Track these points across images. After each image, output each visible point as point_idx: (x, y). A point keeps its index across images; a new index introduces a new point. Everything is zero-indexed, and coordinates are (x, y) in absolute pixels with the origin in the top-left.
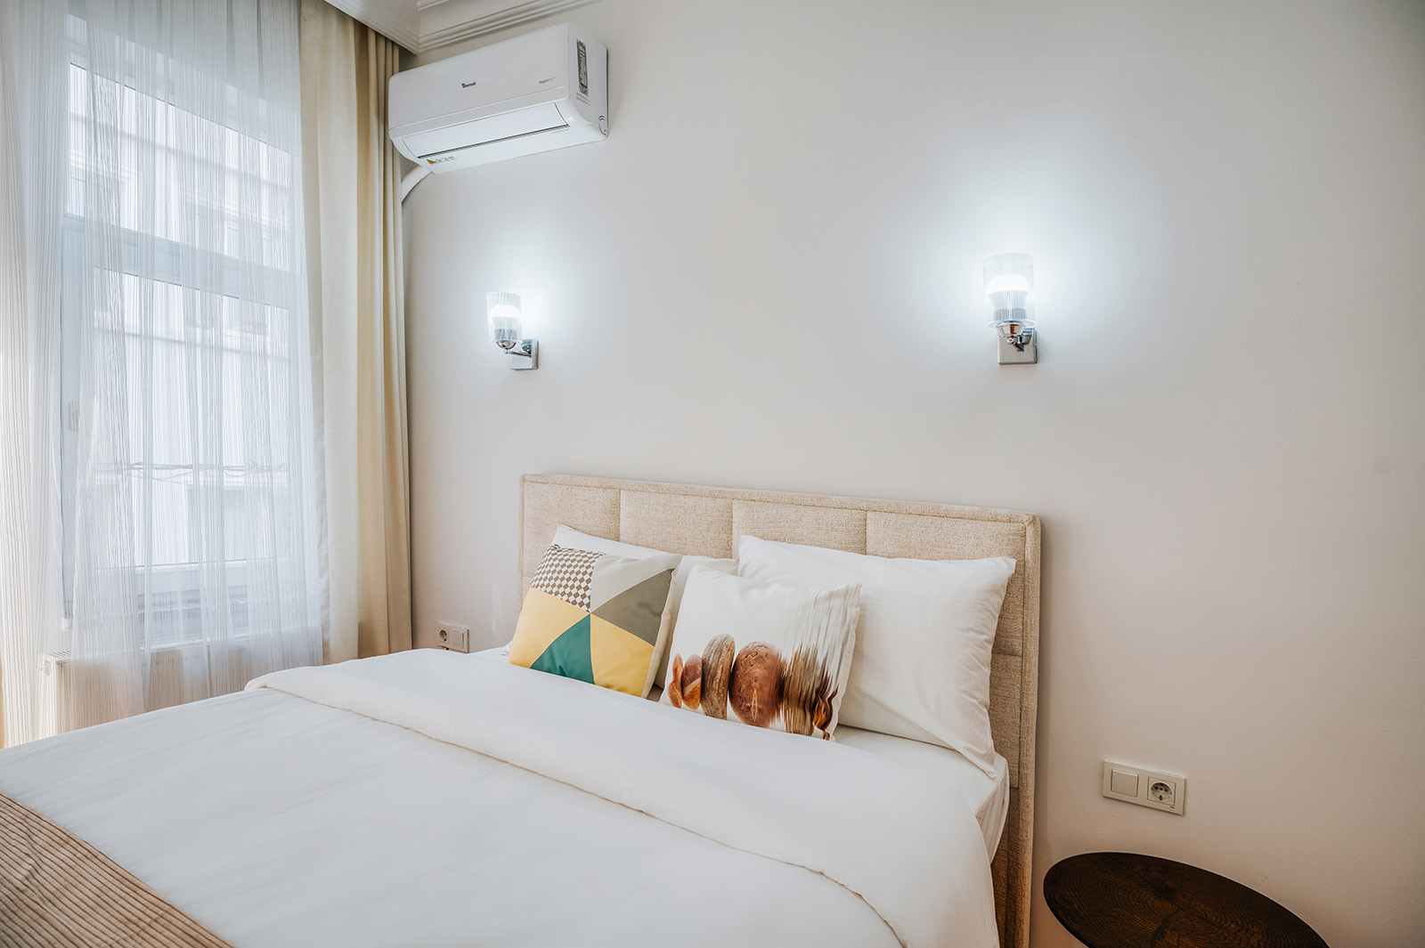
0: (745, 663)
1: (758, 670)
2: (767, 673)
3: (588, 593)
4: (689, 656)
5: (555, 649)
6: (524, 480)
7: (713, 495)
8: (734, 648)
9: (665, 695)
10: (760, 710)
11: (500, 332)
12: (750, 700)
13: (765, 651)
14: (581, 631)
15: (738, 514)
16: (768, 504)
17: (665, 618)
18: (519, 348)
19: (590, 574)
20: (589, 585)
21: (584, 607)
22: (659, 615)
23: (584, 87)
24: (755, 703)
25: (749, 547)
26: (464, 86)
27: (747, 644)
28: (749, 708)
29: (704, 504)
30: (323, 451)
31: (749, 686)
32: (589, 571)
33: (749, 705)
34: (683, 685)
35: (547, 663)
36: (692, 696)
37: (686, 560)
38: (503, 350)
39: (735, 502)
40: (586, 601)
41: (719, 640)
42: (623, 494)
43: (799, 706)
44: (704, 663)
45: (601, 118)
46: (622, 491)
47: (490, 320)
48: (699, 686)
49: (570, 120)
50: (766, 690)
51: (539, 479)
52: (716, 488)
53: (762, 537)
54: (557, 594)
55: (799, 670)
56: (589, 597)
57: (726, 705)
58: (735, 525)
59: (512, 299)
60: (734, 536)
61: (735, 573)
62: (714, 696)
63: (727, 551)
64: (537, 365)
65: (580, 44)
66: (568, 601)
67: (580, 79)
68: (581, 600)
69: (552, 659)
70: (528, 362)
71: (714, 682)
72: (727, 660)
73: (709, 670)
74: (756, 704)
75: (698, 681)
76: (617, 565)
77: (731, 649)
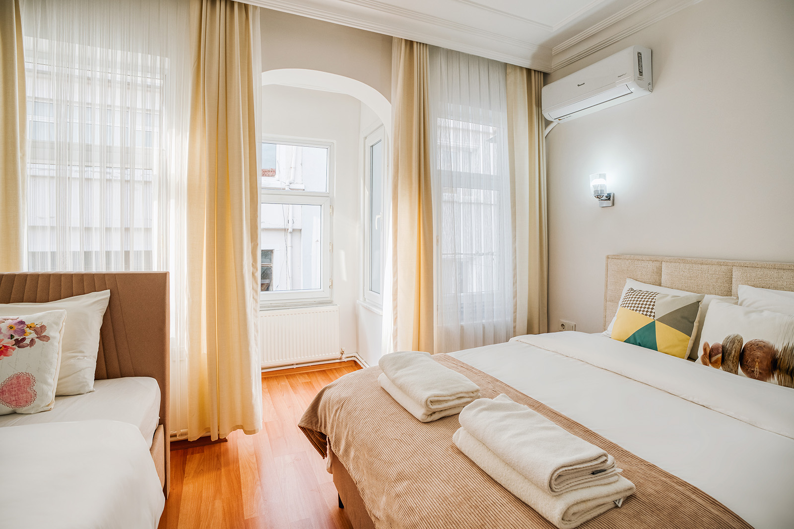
0: (750, 349)
1: (759, 353)
2: (765, 355)
3: (653, 311)
4: (713, 343)
5: (636, 335)
6: (608, 258)
7: (719, 264)
8: (742, 341)
9: (699, 360)
10: (760, 373)
11: (596, 191)
12: (754, 367)
13: (764, 344)
14: (651, 327)
15: (736, 274)
16: (757, 269)
17: (696, 324)
18: (604, 198)
19: (654, 302)
20: (654, 307)
21: (652, 317)
22: (693, 323)
23: (641, 73)
24: (757, 368)
25: (744, 291)
26: (579, 85)
27: (751, 340)
28: (753, 371)
29: (714, 269)
30: (516, 248)
31: (753, 360)
32: (653, 301)
33: (753, 369)
34: (710, 356)
35: (632, 340)
36: (716, 362)
37: (707, 297)
38: (597, 199)
39: (734, 268)
40: (653, 314)
41: (732, 337)
42: (664, 264)
43: (787, 374)
44: (723, 347)
45: (649, 84)
46: (663, 262)
47: (591, 186)
48: (721, 358)
49: (632, 89)
50: (765, 363)
51: (617, 257)
52: (721, 261)
53: (753, 286)
54: (636, 310)
55: (787, 355)
56: (654, 313)
57: (738, 368)
58: (733, 280)
59: (603, 176)
60: (734, 286)
61: (736, 303)
62: (730, 363)
63: (728, 292)
64: (613, 204)
65: (639, 53)
66: (643, 314)
67: (639, 69)
68: (650, 313)
69: (635, 339)
70: (609, 203)
71: (730, 357)
72: (738, 347)
73: (727, 351)
74: (758, 370)
75: (720, 355)
76: (669, 298)
77: (741, 341)
